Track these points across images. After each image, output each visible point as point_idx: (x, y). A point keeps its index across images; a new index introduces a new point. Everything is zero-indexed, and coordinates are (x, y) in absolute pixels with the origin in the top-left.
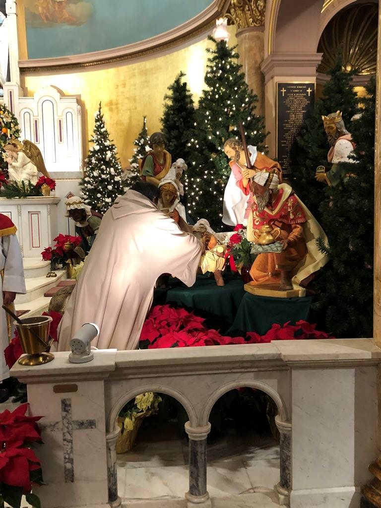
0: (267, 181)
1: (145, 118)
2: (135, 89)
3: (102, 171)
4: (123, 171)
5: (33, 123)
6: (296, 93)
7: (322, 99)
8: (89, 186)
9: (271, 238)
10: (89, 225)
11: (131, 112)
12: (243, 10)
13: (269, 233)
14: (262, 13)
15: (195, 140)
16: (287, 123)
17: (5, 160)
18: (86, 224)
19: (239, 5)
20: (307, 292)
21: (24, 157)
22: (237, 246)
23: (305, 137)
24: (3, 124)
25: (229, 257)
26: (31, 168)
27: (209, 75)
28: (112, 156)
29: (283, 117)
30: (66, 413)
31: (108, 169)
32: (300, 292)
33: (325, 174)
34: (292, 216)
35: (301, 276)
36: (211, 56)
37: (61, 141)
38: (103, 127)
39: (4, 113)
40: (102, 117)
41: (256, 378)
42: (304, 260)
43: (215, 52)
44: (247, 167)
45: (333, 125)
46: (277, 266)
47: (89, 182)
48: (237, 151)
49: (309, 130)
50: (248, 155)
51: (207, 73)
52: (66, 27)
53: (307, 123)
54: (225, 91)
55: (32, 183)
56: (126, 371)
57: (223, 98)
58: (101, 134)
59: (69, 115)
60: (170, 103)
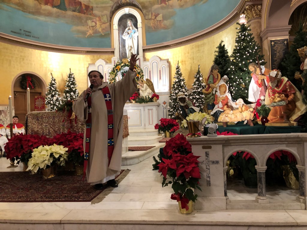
0: (276, 75)
1: (199, 65)
2: (193, 54)
3: (179, 90)
4: (188, 90)
5: (149, 72)
6: (279, 43)
7: (293, 44)
8: (174, 97)
9: (280, 99)
10: (187, 105)
11: (191, 64)
12: (251, 11)
13: (278, 97)
14: (260, 11)
15: (232, 66)
16: (275, 57)
17: (138, 88)
18: (186, 104)
19: (249, 9)
20: (298, 124)
21: (146, 86)
22: (259, 108)
23: (286, 62)
24: (137, 73)
25: (255, 113)
26: (149, 90)
27: (237, 39)
28: (184, 84)
29: (273, 55)
30: (207, 157)
31: (182, 89)
32: (295, 124)
33: (300, 75)
34: (288, 90)
35: (295, 117)
36: (238, 31)
37: (160, 79)
38: (180, 71)
39: (138, 68)
40: (179, 67)
41: (287, 146)
42: (294, 111)
43: (240, 29)
44: (261, 75)
45: (303, 53)
46: (283, 113)
47: (173, 96)
48: (255, 68)
49: (287, 59)
50: (261, 69)
51: (236, 39)
52: (163, 30)
53: (286, 56)
54: (246, 45)
55: (149, 97)
56: (231, 142)
57: (245, 48)
58: (179, 74)
59: (164, 68)
60: (217, 54)
